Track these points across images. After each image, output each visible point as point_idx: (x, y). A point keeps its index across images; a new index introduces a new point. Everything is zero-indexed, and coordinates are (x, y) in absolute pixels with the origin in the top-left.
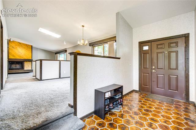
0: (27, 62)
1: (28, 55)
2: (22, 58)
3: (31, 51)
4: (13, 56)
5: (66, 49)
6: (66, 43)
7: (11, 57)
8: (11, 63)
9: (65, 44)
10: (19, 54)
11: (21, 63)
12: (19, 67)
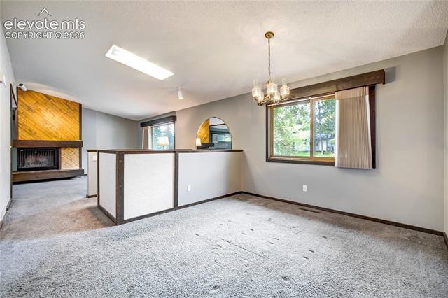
0: (67, 150)
1: (71, 129)
2: (54, 139)
3: (78, 119)
4: (30, 132)
5: (174, 112)
6: (183, 96)
7: (23, 136)
8: (23, 154)
9: (181, 98)
10: (46, 126)
11: (52, 151)
12: (45, 162)
